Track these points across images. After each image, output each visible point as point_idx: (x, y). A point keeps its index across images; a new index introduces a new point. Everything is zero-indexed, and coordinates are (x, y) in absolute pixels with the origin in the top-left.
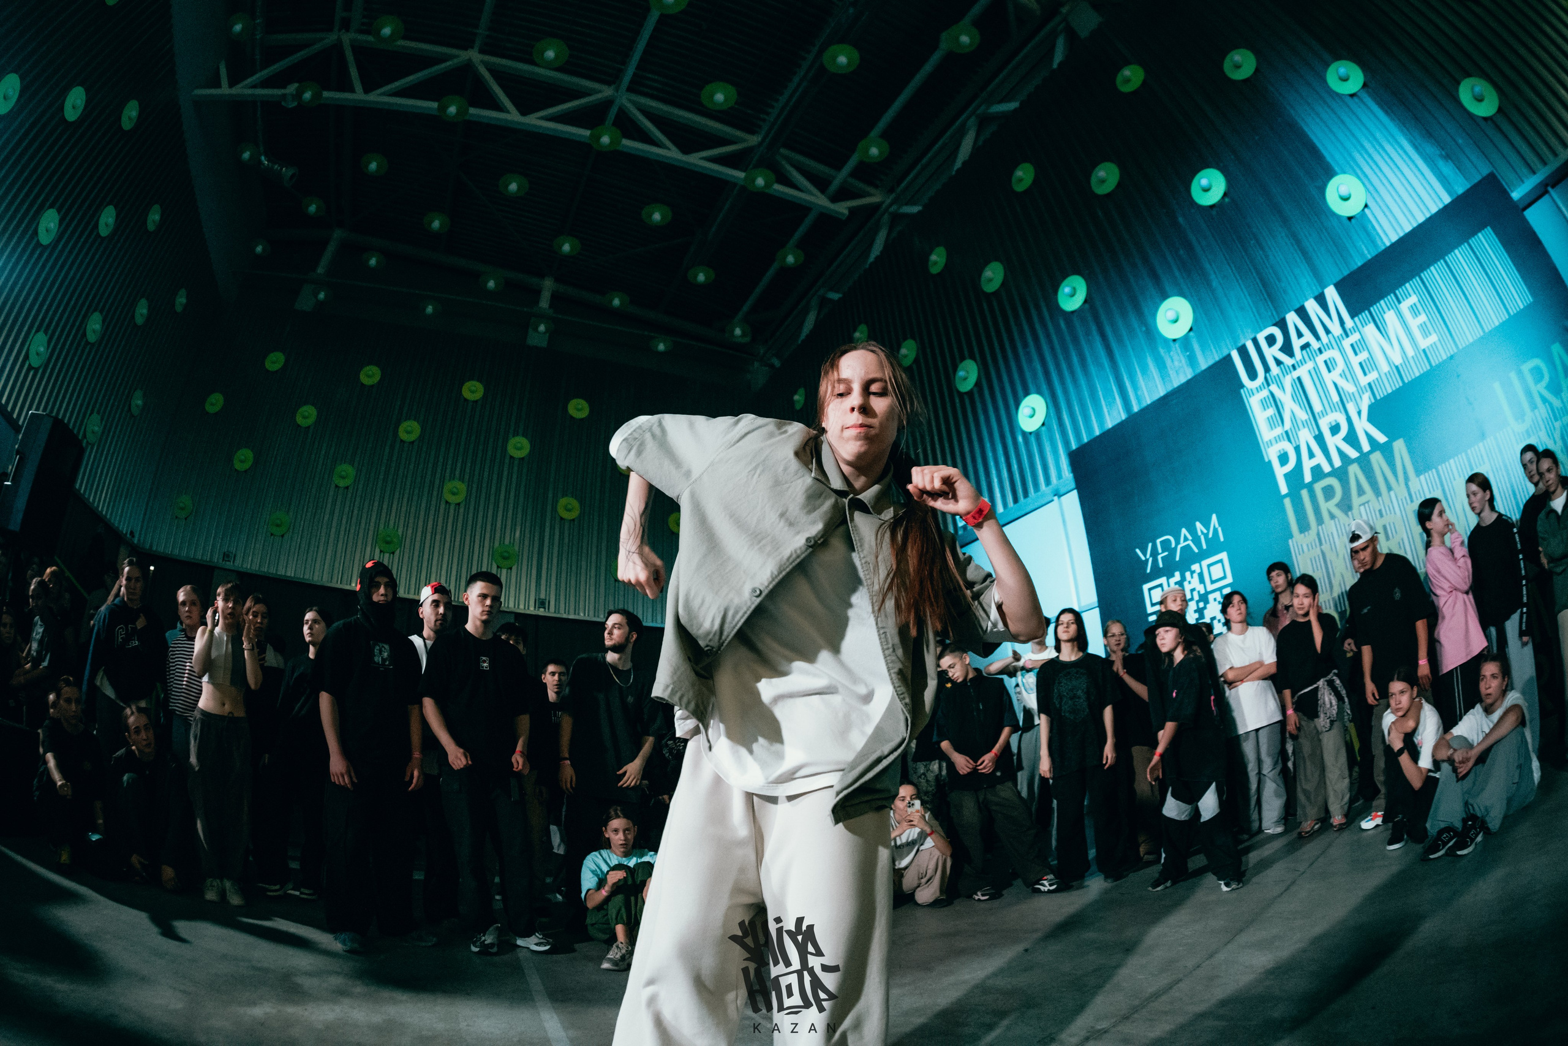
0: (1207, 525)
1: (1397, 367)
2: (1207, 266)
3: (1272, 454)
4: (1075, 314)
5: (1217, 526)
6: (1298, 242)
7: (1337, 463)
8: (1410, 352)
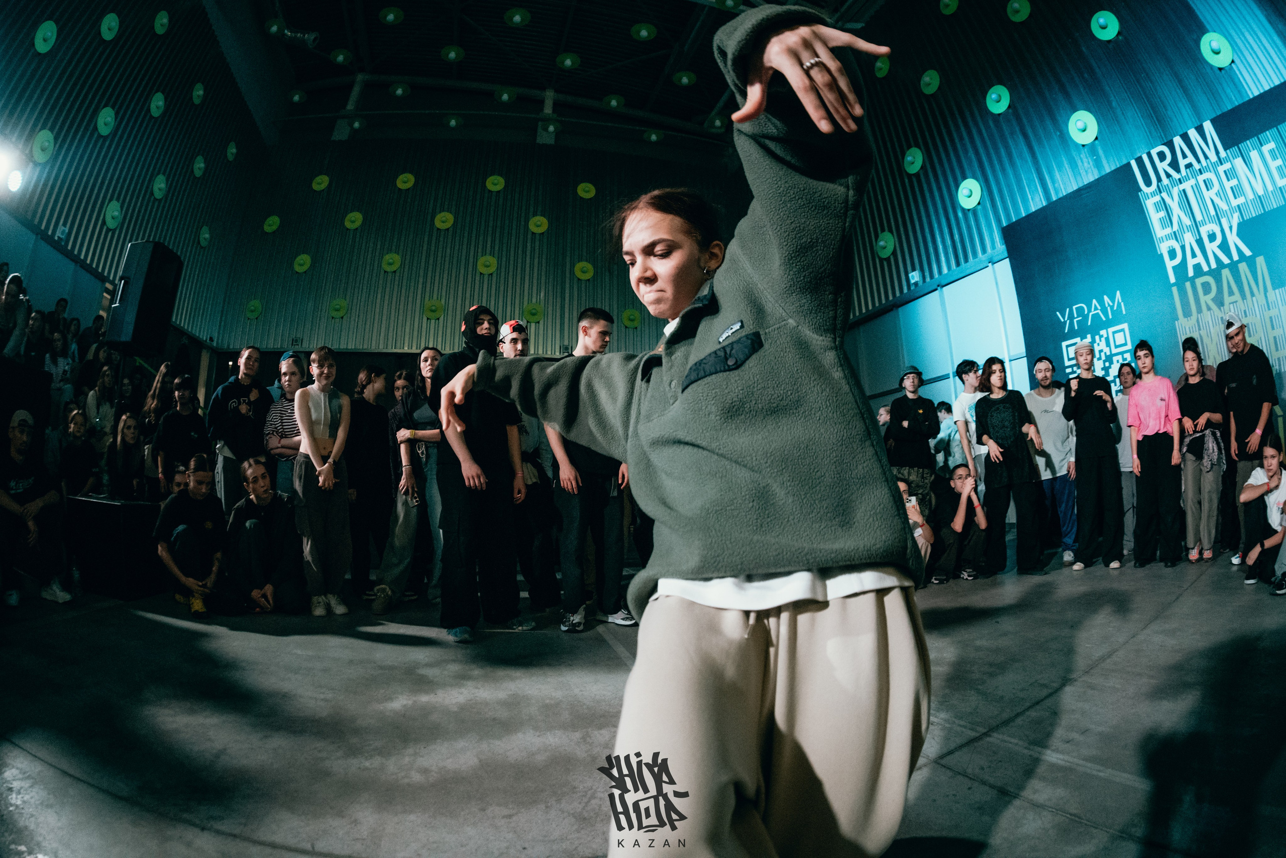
0: (1112, 299)
1: (1259, 197)
2: (1107, 88)
3: (1163, 248)
4: (1001, 117)
5: (1120, 301)
6: (1180, 81)
7: (1214, 265)
8: (1270, 188)
